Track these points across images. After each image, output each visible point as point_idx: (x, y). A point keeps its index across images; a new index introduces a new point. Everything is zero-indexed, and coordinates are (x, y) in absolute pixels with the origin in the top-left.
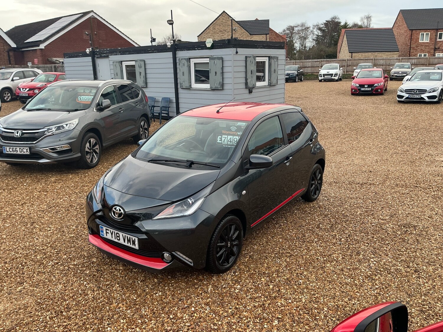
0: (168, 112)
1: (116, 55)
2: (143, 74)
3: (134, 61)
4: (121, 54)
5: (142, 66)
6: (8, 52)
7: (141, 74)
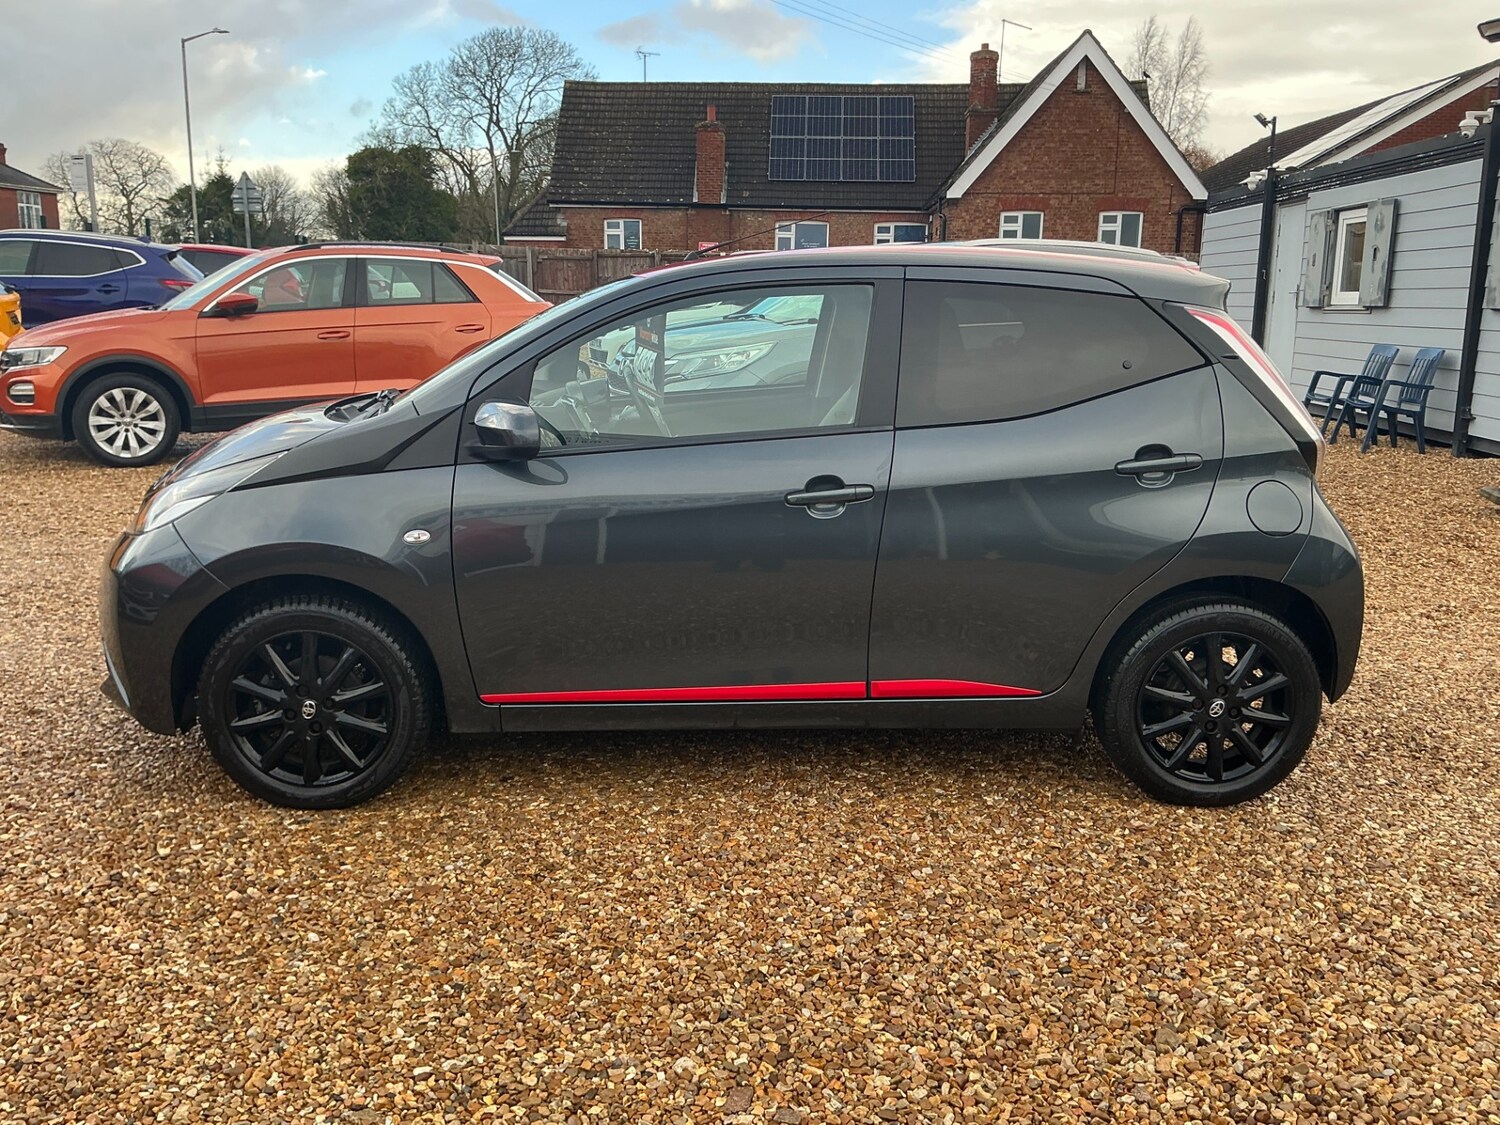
0: (1423, 408)
1: (1329, 187)
2: (1383, 255)
3: (1364, 206)
4: (1341, 185)
5: (1385, 223)
6: (1180, 216)
7: (1378, 255)
